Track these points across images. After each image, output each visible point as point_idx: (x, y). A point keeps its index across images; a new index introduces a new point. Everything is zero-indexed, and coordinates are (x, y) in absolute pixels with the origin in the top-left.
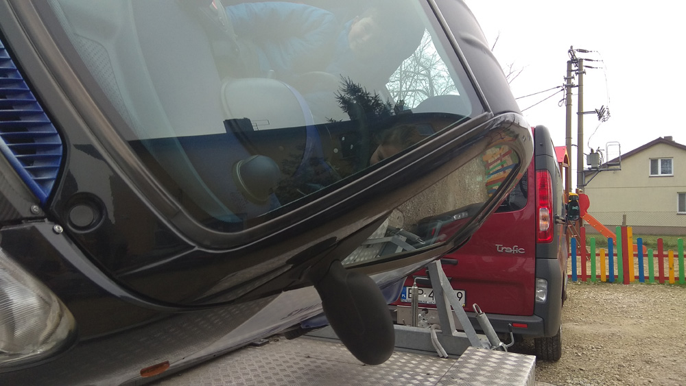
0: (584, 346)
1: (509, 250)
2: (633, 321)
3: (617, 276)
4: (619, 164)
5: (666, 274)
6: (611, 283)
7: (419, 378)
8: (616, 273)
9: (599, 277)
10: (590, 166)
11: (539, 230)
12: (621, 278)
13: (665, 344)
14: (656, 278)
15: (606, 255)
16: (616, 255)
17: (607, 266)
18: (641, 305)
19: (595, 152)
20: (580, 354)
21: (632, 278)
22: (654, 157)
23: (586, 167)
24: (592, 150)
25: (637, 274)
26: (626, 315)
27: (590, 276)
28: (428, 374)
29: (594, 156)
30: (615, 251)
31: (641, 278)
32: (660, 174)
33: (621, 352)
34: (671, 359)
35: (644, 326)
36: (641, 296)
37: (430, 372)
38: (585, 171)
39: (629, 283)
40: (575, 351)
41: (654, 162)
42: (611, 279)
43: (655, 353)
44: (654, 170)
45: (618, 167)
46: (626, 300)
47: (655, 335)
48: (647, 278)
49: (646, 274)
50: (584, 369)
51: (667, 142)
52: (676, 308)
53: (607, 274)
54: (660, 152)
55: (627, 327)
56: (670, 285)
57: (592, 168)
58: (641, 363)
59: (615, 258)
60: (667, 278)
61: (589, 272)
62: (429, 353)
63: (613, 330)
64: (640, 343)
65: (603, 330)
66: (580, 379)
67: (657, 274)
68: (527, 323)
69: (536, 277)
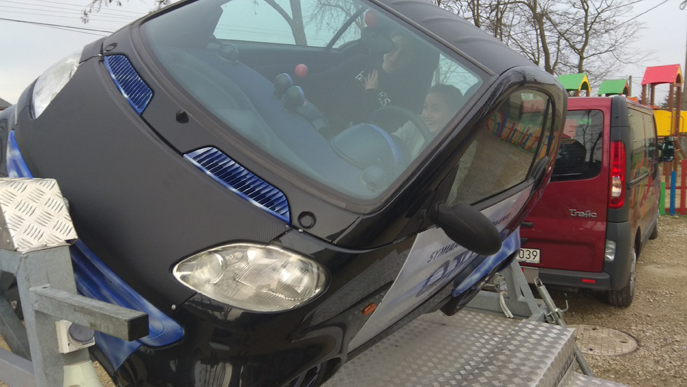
0: (659, 291)
1: (582, 214)
7: (486, 337)
11: (611, 196)
20: (651, 300)
28: (494, 334)
37: (496, 332)
40: (648, 297)
50: (651, 315)
62: (498, 314)
66: (645, 325)
68: (594, 279)
69: (606, 238)
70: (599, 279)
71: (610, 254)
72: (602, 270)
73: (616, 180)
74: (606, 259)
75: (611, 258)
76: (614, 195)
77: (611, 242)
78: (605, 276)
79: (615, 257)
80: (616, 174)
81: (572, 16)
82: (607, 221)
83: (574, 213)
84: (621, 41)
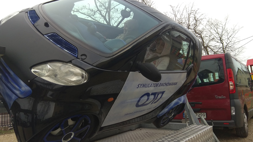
1: (220, 97)
68: (229, 123)
69: (231, 106)
71: (233, 112)
73: (231, 83)
74: (232, 114)
75: (234, 114)
76: (231, 89)
77: (233, 107)
78: (232, 121)
79: (235, 113)
80: (230, 81)
81: (218, 47)
82: (230, 99)
83: (217, 97)
84: (237, 53)
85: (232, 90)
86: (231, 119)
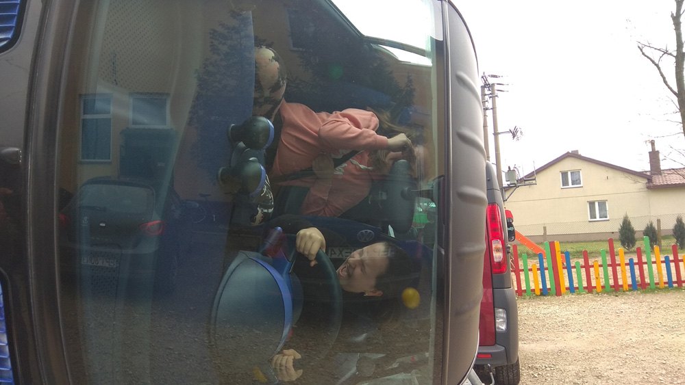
0: (537, 366)
2: (575, 335)
3: (550, 289)
4: (535, 179)
5: (594, 284)
6: (545, 295)
8: (548, 286)
9: (533, 290)
10: (509, 183)
12: (554, 291)
13: (608, 356)
14: (585, 288)
15: (538, 269)
16: (547, 269)
17: (540, 279)
18: (577, 317)
19: (512, 169)
20: (536, 375)
21: (563, 290)
22: (565, 169)
23: (505, 184)
24: (509, 167)
25: (567, 284)
26: (567, 329)
27: (525, 291)
29: (511, 172)
30: (545, 265)
31: (572, 289)
32: (570, 185)
33: (573, 369)
34: (618, 371)
35: (586, 340)
36: (575, 308)
38: (505, 188)
39: (561, 295)
40: (531, 372)
41: (564, 174)
42: (544, 292)
43: (602, 365)
44: (565, 183)
45: (534, 182)
46: (564, 313)
47: (598, 348)
48: (577, 288)
49: (576, 285)
51: (574, 155)
52: (609, 317)
53: (541, 287)
54: (568, 165)
55: (571, 342)
56: (598, 293)
57: (511, 184)
58: (592, 378)
59: (546, 272)
60: (595, 287)
61: (524, 287)
63: (560, 345)
64: (587, 357)
65: (550, 347)
67: (585, 284)
68: (491, 354)
69: (494, 307)
70: (493, 353)
71: (501, 324)
72: (494, 343)
73: (496, 245)
74: (497, 330)
75: (503, 327)
76: (495, 260)
77: (501, 310)
78: (499, 349)
79: (507, 326)
80: (495, 238)
82: (493, 288)
85: (499, 263)
86: (496, 343)
